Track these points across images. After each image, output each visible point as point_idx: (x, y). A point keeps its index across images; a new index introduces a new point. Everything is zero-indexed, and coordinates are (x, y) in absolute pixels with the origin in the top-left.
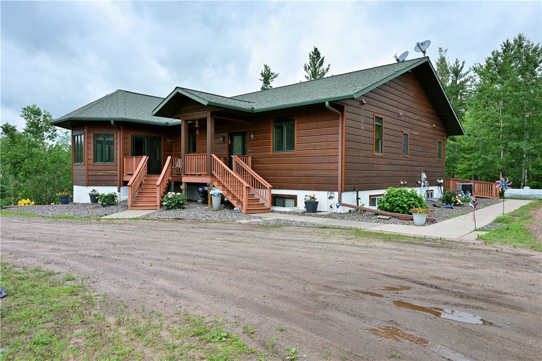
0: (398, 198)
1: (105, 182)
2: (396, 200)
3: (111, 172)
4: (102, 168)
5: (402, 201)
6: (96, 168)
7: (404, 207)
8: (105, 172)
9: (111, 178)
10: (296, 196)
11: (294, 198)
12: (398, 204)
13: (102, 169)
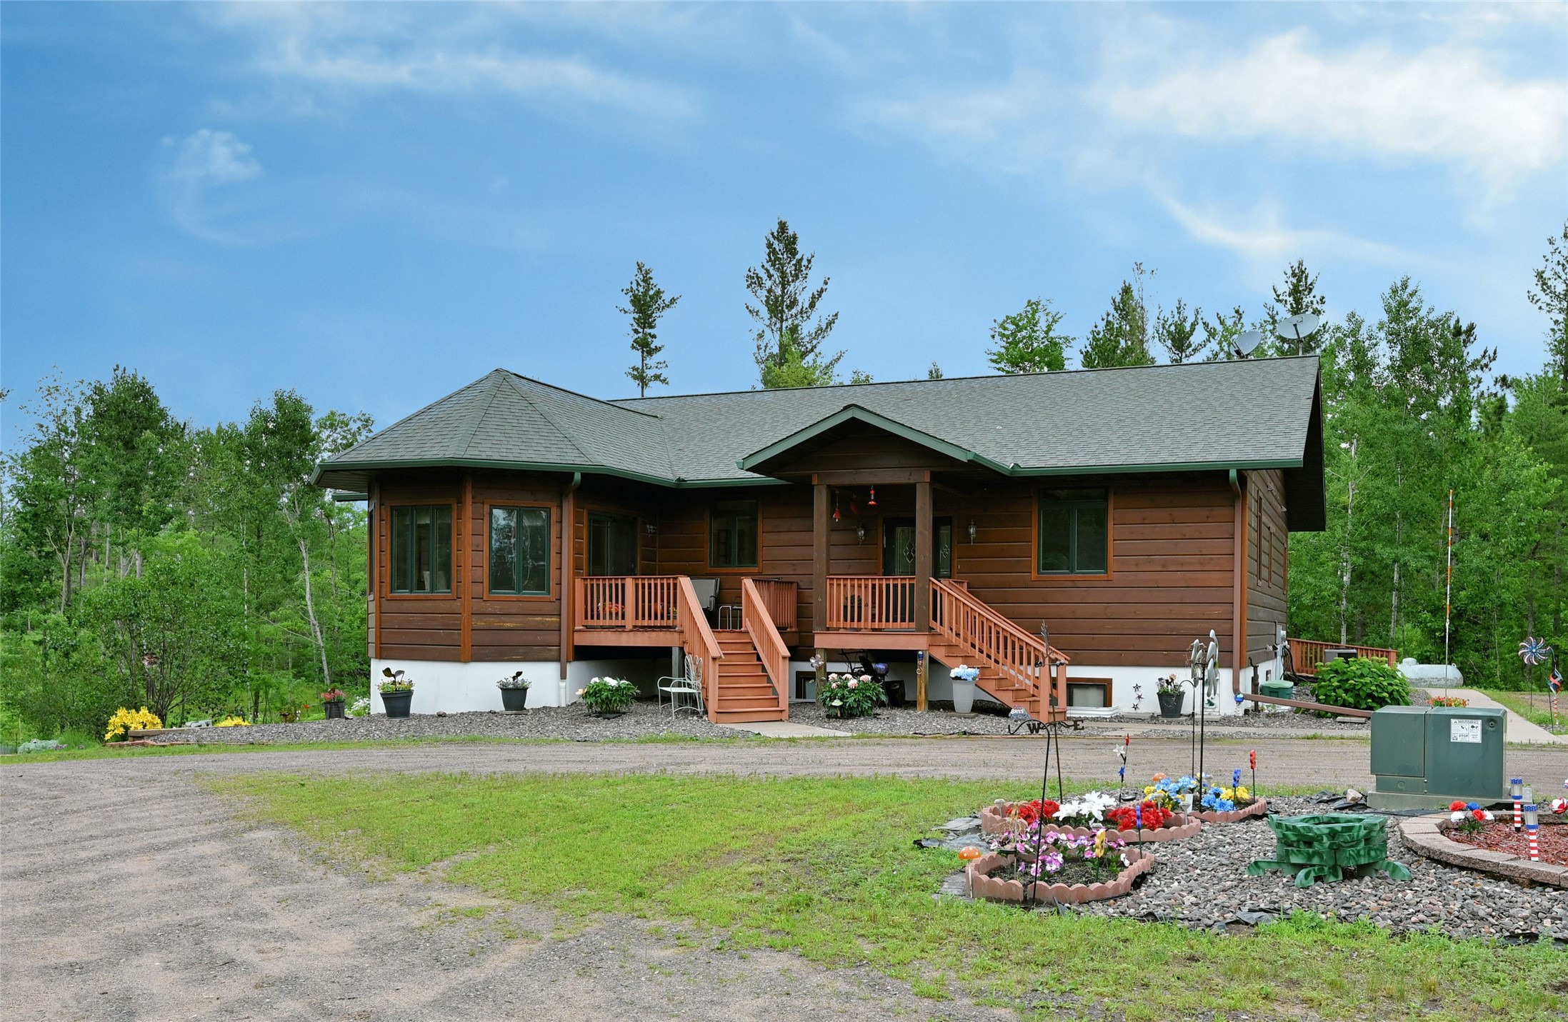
0: (1368, 680)
1: (522, 650)
2: (1365, 685)
3: (539, 619)
4: (514, 608)
5: (1376, 685)
6: (497, 607)
7: (1384, 698)
8: (521, 618)
9: (540, 638)
10: (1109, 681)
11: (1105, 687)
12: (1369, 691)
13: (514, 611)
